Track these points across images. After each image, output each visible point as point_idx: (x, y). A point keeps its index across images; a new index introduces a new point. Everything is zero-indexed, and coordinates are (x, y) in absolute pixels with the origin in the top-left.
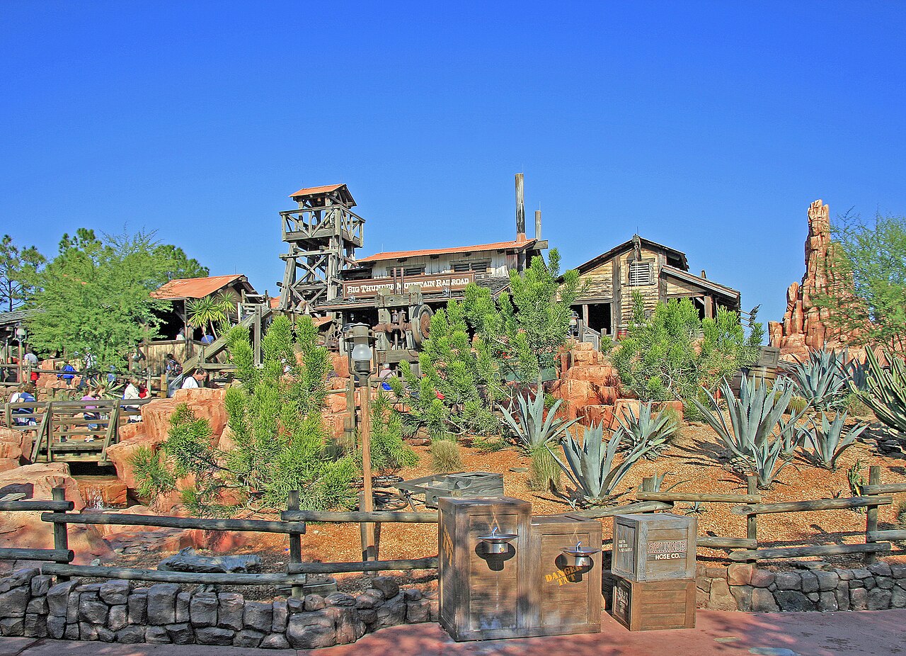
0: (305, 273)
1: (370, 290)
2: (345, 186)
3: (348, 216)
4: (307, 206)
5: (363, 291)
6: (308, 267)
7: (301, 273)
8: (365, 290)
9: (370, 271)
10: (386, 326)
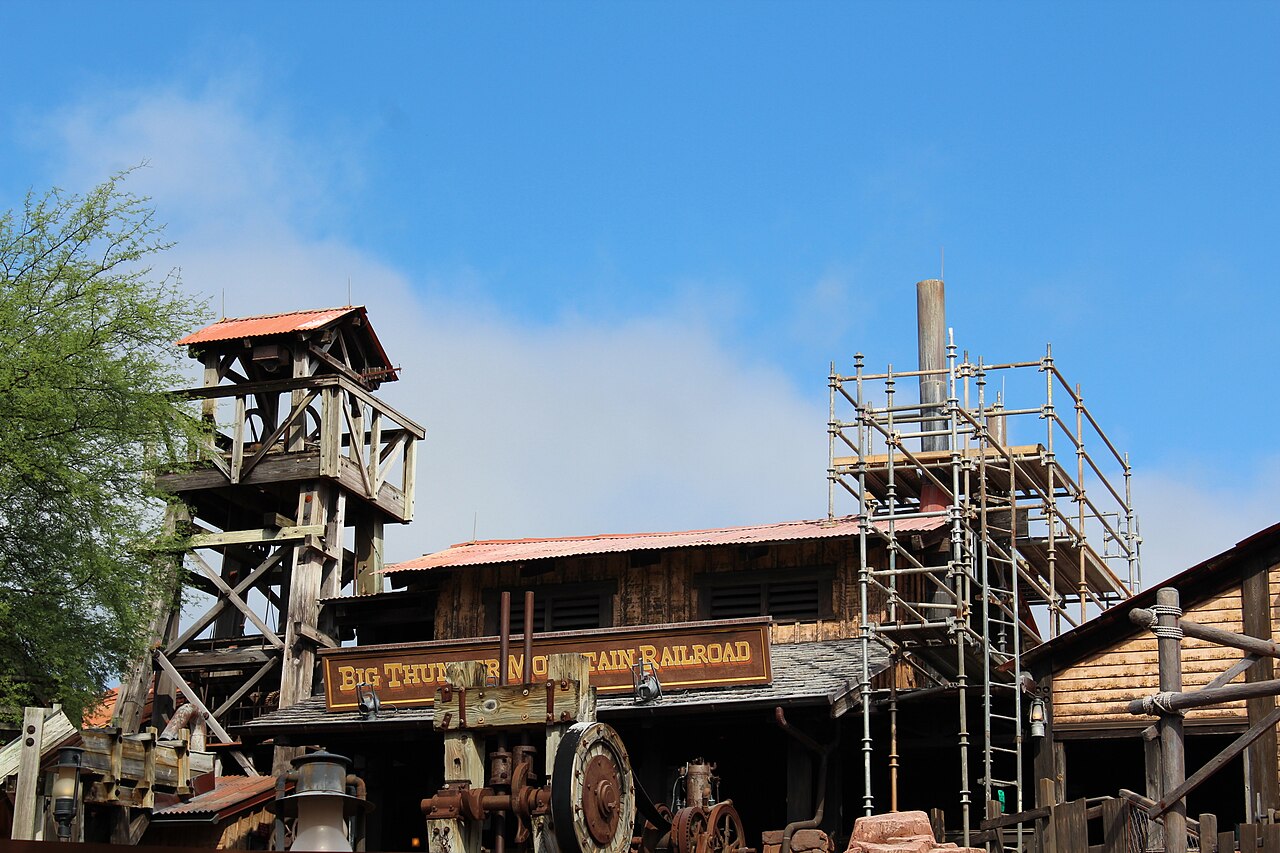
0: (210, 603)
1: (416, 681)
2: (361, 312)
3: (366, 413)
4: (233, 376)
5: (394, 684)
6: (222, 585)
7: (198, 607)
8: (401, 678)
9: (431, 608)
10: (466, 798)
